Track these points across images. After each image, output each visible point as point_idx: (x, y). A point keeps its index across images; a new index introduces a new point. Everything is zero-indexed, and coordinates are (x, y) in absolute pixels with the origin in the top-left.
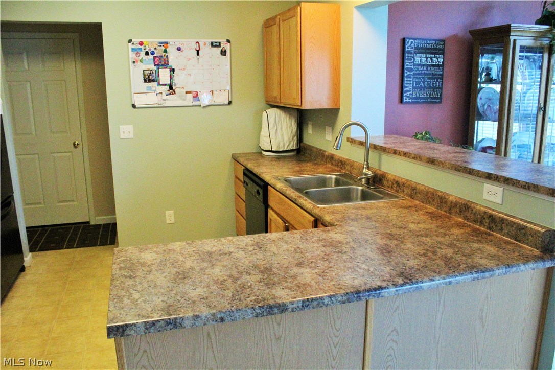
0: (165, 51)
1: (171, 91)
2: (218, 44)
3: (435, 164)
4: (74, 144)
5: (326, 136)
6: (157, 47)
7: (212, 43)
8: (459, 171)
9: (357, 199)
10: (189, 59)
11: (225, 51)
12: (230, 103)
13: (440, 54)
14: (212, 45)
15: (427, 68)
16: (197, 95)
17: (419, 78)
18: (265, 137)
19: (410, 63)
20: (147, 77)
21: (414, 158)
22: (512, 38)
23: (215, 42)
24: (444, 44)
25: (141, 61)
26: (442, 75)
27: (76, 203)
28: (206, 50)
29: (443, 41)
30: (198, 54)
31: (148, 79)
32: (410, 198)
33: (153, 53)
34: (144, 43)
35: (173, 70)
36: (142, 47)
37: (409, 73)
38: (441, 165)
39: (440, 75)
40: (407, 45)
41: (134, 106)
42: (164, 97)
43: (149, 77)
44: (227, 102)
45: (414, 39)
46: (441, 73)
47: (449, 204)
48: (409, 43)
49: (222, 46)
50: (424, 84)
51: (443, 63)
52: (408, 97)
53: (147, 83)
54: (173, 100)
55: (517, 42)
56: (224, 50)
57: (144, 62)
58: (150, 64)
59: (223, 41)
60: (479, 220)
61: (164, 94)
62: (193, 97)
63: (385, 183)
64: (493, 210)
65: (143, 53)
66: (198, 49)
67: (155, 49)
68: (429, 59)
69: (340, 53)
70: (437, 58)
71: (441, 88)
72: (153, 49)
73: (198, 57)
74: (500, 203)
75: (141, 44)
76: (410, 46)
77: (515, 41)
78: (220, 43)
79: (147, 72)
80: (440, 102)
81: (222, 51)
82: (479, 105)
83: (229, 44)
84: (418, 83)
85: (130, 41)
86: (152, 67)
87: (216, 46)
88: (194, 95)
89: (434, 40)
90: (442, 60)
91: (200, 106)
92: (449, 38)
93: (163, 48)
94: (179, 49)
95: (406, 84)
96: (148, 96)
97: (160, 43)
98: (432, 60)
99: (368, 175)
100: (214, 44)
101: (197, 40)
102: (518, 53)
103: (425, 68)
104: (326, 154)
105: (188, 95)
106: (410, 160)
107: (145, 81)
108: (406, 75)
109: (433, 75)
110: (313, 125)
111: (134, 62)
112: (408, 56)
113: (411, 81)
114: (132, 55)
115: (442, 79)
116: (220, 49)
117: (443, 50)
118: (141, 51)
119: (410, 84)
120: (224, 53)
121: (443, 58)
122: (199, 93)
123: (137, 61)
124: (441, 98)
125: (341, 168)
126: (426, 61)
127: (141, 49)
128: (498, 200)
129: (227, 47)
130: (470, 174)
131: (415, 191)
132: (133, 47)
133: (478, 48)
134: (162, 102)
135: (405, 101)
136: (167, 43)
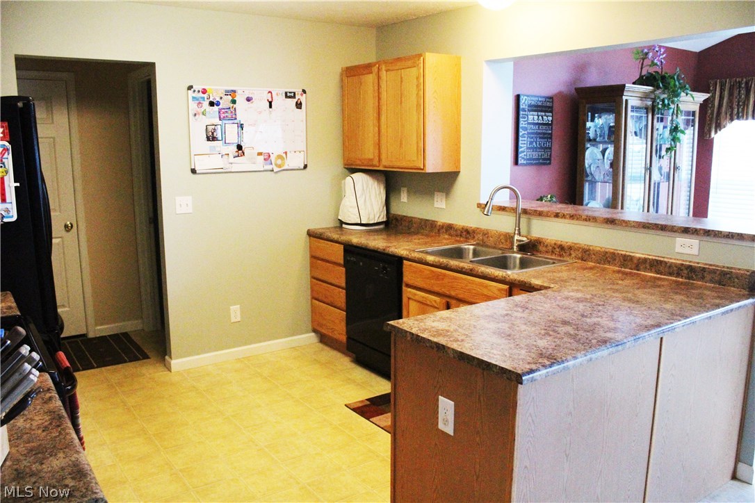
0: (234, 102)
1: (240, 152)
2: (292, 94)
3: (616, 224)
4: (66, 226)
5: (436, 203)
6: (222, 96)
7: (286, 93)
8: (648, 228)
9: (514, 267)
10: (260, 113)
11: (301, 103)
12: (305, 167)
13: (550, 112)
14: (287, 96)
15: (539, 127)
16: (270, 156)
17: (532, 138)
18: (351, 207)
19: (525, 121)
20: (211, 133)
21: (586, 220)
22: (624, 98)
23: (290, 93)
24: (552, 102)
25: (203, 114)
26: (551, 134)
27: (67, 309)
28: (279, 101)
29: (551, 98)
30: (271, 107)
31: (211, 138)
32: (580, 261)
33: (218, 104)
34: (208, 90)
35: (241, 126)
36: (205, 96)
37: (523, 132)
38: (624, 225)
39: (549, 134)
40: (522, 102)
41: (193, 171)
42: (231, 159)
43: (213, 133)
44: (302, 167)
45: (528, 96)
46: (550, 132)
47: (635, 261)
48: (523, 100)
49: (297, 97)
50: (536, 144)
51: (552, 121)
52: (523, 158)
53: (210, 142)
54: (242, 164)
55: (629, 101)
56: (299, 102)
57: (207, 114)
58: (214, 118)
59: (298, 91)
60: (675, 272)
61: (231, 156)
62: (265, 159)
63: (542, 248)
64: (690, 262)
65: (206, 103)
66: (270, 100)
67: (221, 98)
68: (540, 117)
69: (460, 110)
70: (547, 116)
71: (551, 148)
72: (218, 99)
73: (271, 109)
74: (697, 253)
75: (204, 91)
76: (524, 103)
77: (627, 101)
78: (294, 93)
79: (210, 128)
80: (550, 164)
81: (297, 102)
82: (587, 166)
83: (304, 95)
84: (531, 143)
85: (190, 88)
86: (217, 121)
87: (290, 97)
88: (266, 157)
89: (544, 97)
90: (550, 118)
91: (273, 171)
92: (556, 95)
93: (230, 98)
94: (249, 100)
95: (522, 144)
96: (211, 158)
97: (226, 91)
98: (542, 118)
99: (523, 241)
100: (289, 94)
101: (270, 90)
102: (630, 114)
103: (537, 126)
104: (439, 224)
105: (259, 157)
106: (581, 222)
107: (208, 139)
108: (521, 134)
109: (544, 134)
110: (408, 191)
111: (195, 115)
112: (523, 114)
113: (525, 140)
114: (193, 106)
115: (551, 138)
116: (296, 100)
117: (552, 107)
118: (204, 100)
119: (525, 144)
120: (299, 105)
121: (552, 117)
122: (271, 155)
123: (199, 114)
124: (550, 159)
125: (466, 238)
126: (538, 119)
127: (204, 98)
128: (695, 251)
129: (303, 99)
130: (662, 230)
131: (588, 253)
132: (194, 95)
133: (585, 107)
134: (228, 165)
135: (520, 162)
136: (234, 91)
